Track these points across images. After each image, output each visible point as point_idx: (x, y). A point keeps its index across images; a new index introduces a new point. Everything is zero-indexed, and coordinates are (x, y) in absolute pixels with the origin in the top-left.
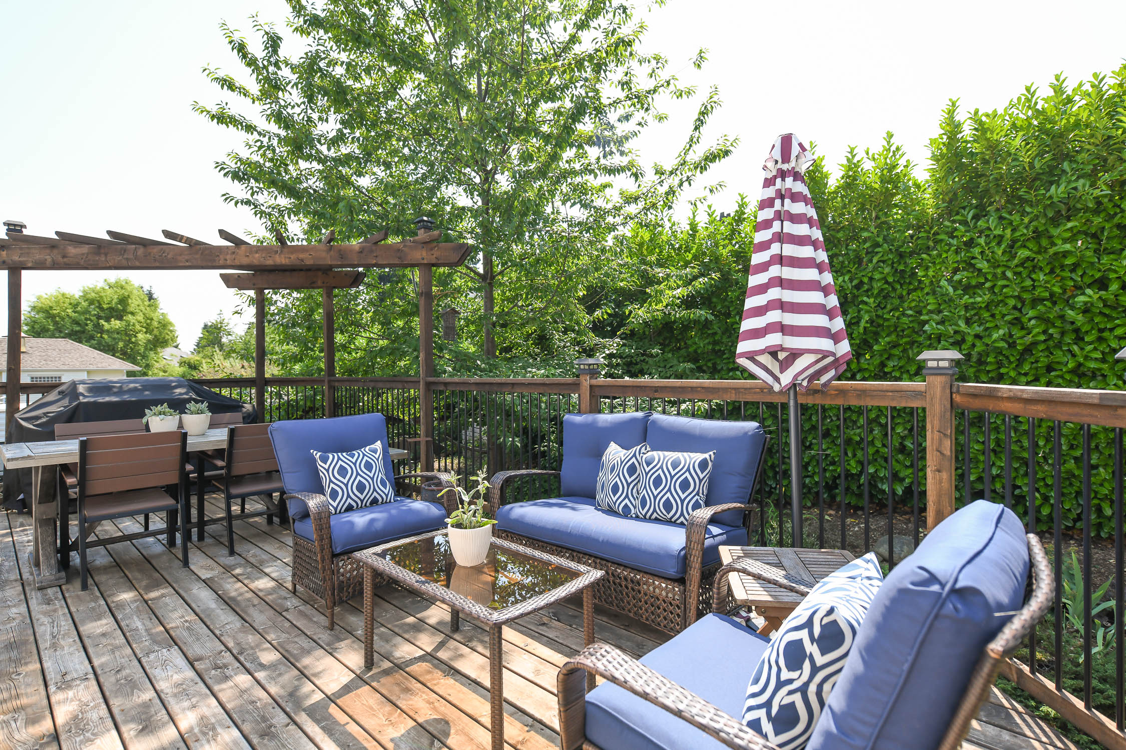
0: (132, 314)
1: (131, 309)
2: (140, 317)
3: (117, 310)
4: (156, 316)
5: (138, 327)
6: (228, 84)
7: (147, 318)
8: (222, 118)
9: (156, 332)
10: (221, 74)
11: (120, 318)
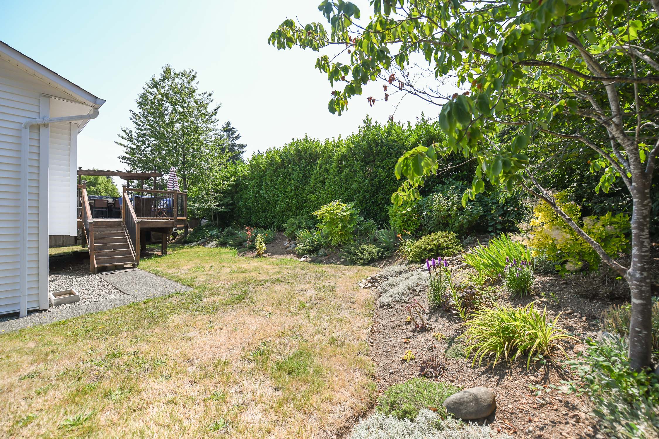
0: (100, 184)
1: (99, 182)
2: (103, 186)
3: (93, 183)
4: (110, 185)
5: (102, 190)
6: (122, 137)
7: (105, 186)
8: (120, 144)
9: (110, 192)
10: (121, 135)
11: (94, 186)
